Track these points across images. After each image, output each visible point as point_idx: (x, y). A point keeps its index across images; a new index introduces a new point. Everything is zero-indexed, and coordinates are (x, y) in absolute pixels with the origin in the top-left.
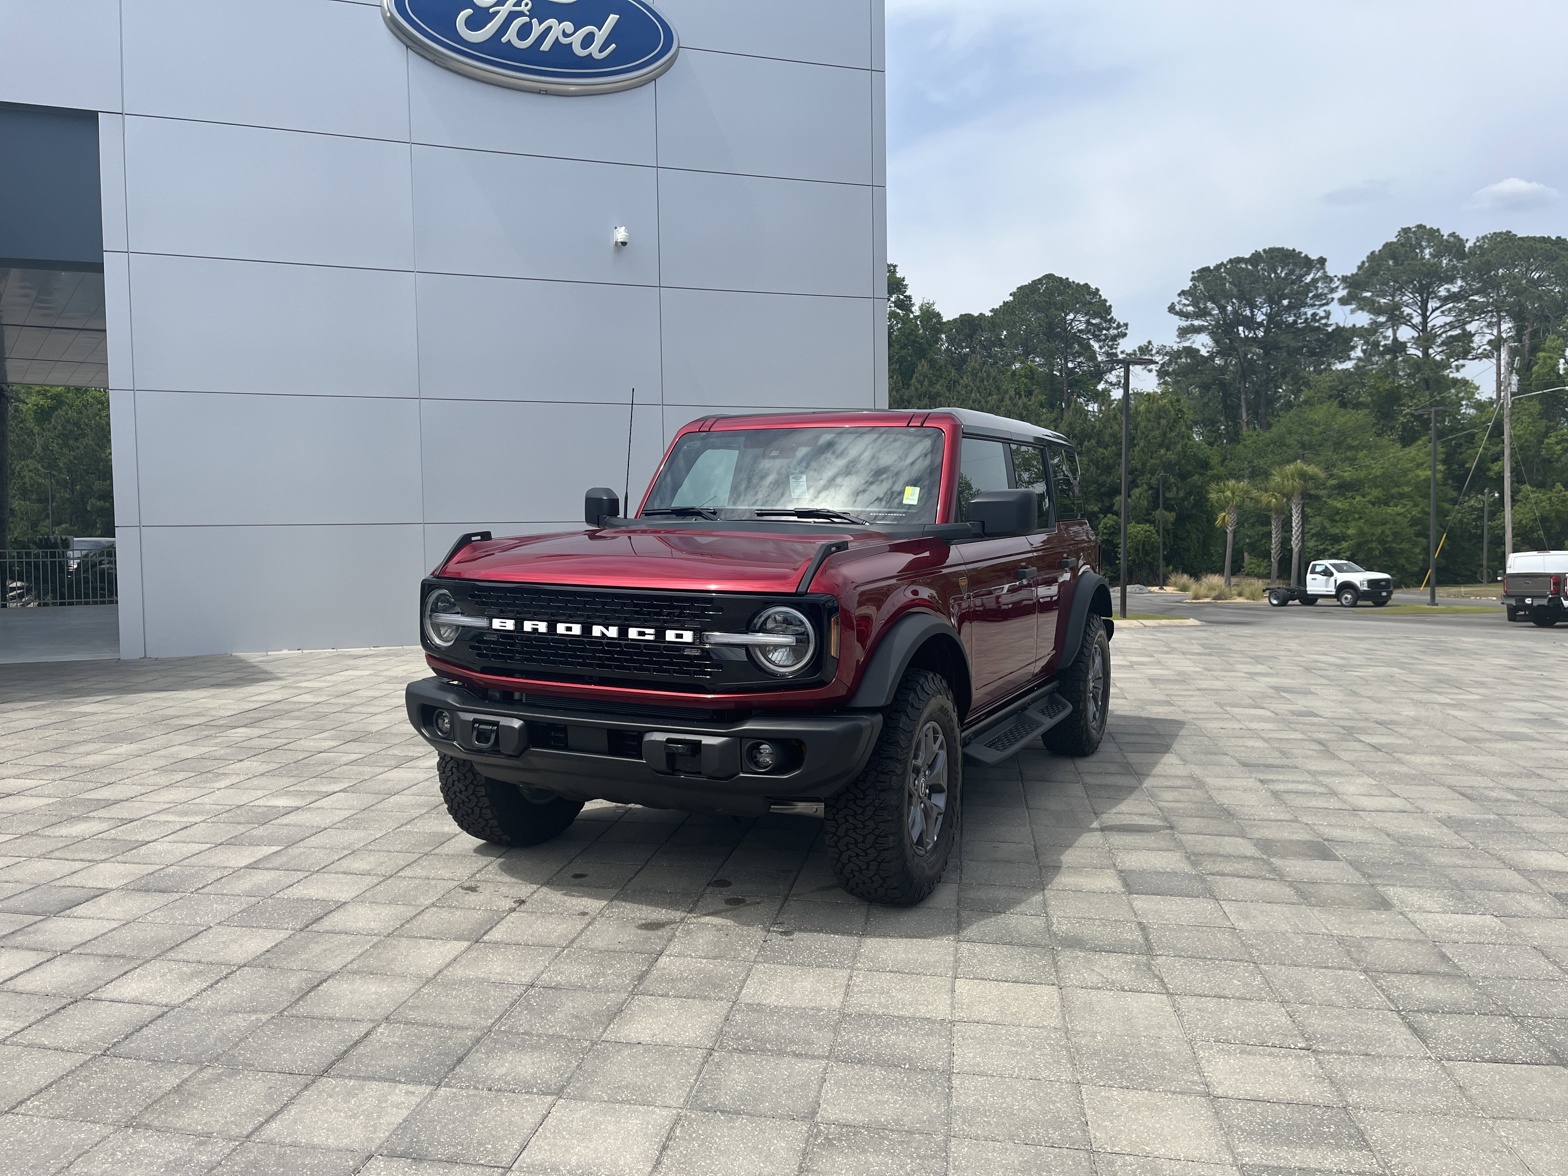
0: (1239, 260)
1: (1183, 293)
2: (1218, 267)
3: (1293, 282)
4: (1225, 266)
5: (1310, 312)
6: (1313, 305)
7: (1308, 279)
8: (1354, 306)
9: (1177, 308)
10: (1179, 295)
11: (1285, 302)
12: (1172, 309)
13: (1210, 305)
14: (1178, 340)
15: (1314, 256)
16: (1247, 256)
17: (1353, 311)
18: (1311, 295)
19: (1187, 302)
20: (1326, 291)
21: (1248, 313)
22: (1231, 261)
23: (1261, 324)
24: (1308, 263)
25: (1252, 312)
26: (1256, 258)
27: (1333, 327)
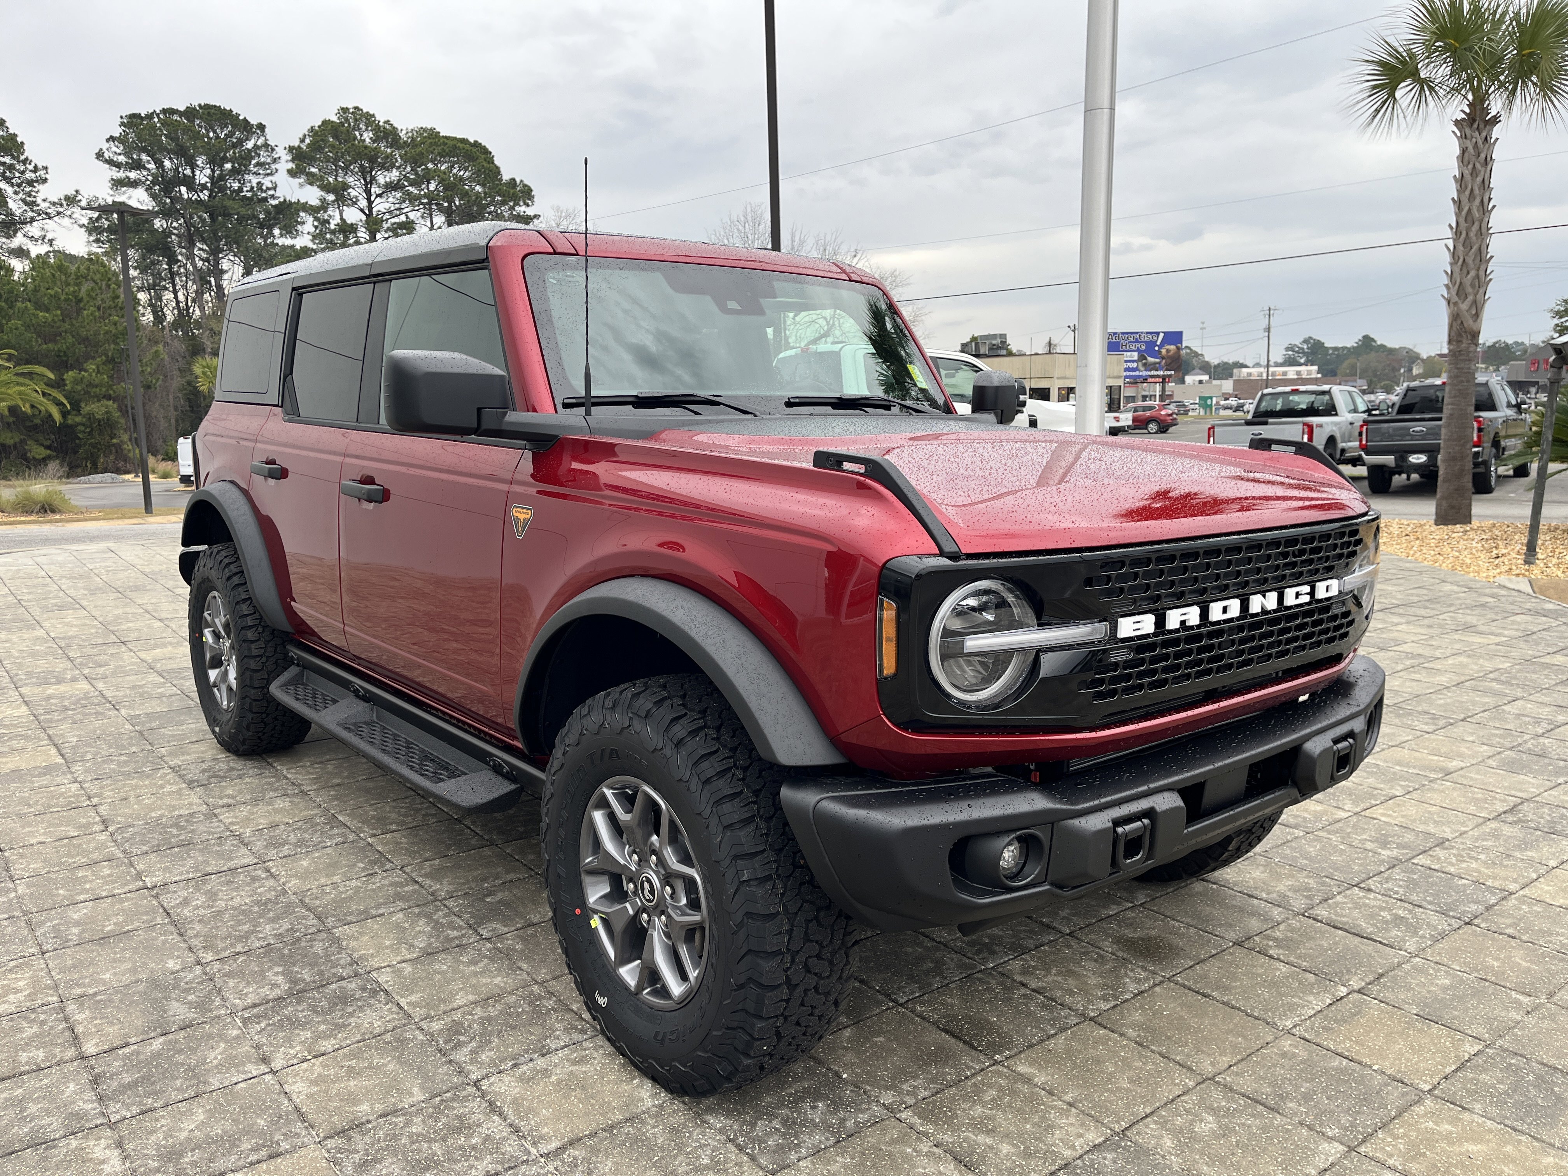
0: (172, 111)
1: (112, 139)
2: (150, 116)
3: (234, 146)
4: (158, 115)
5: (255, 181)
6: (257, 174)
7: (250, 145)
8: (301, 180)
9: (106, 155)
10: (108, 140)
11: (228, 166)
12: (100, 155)
13: (144, 157)
14: (111, 192)
15: (254, 122)
16: (182, 108)
17: (301, 185)
18: (253, 162)
19: (118, 151)
20: (269, 160)
21: (188, 172)
22: (164, 111)
23: (204, 187)
24: (246, 127)
25: (193, 172)
26: (190, 113)
27: (282, 200)
